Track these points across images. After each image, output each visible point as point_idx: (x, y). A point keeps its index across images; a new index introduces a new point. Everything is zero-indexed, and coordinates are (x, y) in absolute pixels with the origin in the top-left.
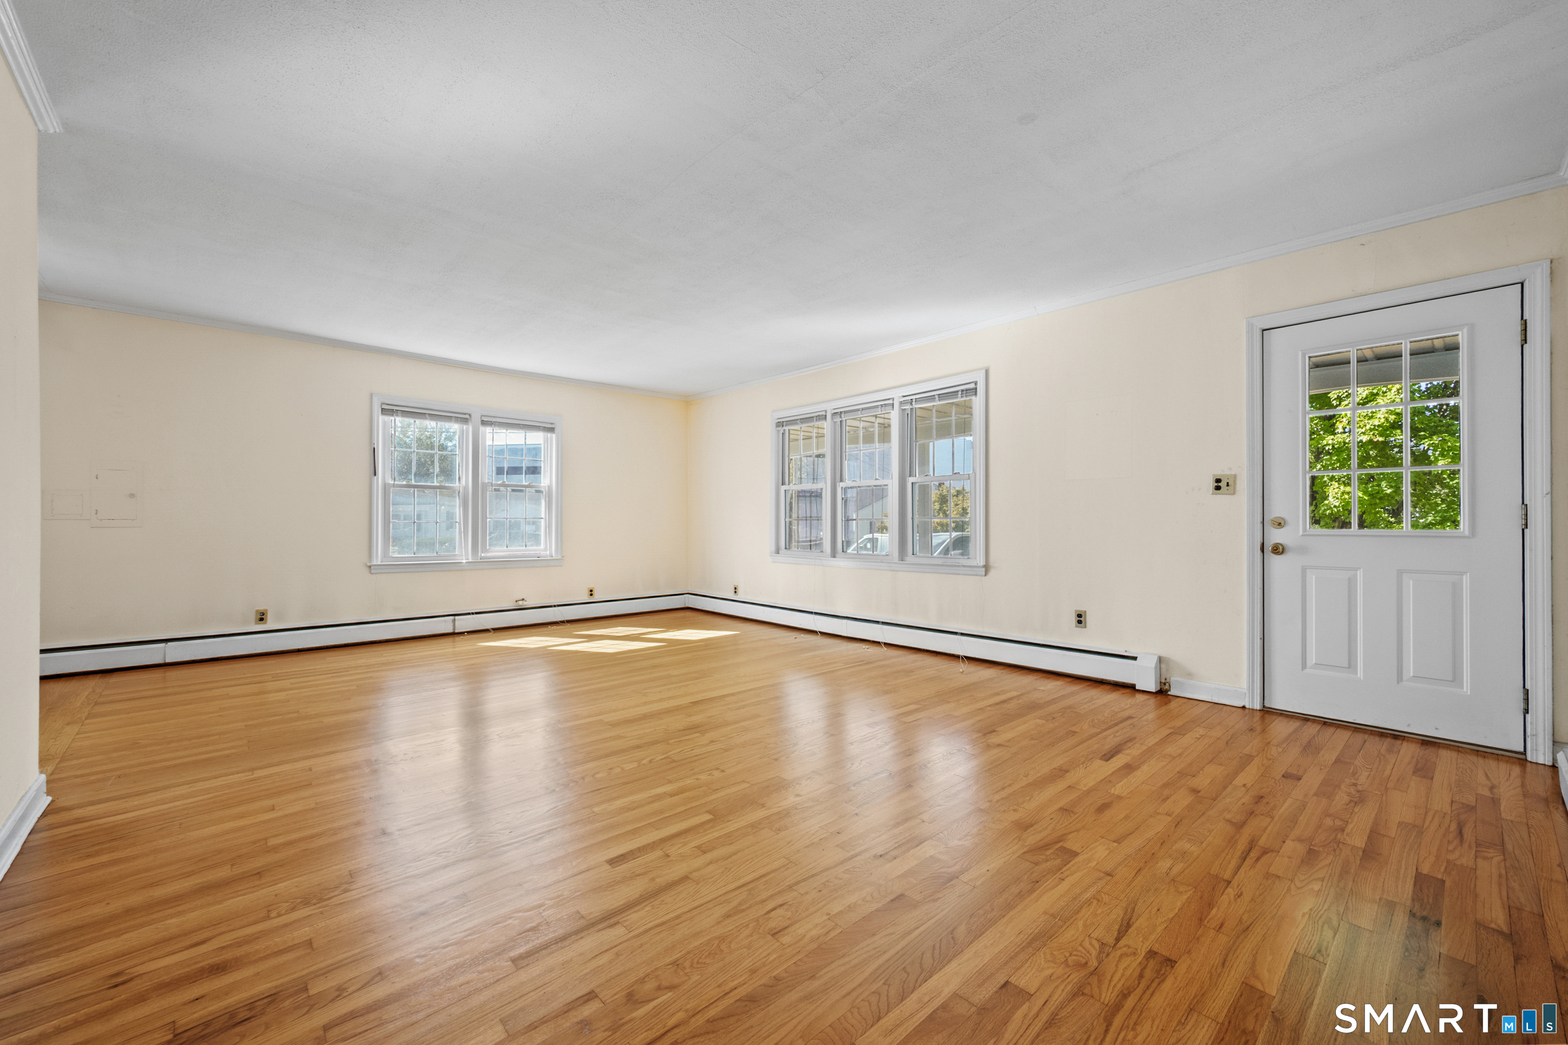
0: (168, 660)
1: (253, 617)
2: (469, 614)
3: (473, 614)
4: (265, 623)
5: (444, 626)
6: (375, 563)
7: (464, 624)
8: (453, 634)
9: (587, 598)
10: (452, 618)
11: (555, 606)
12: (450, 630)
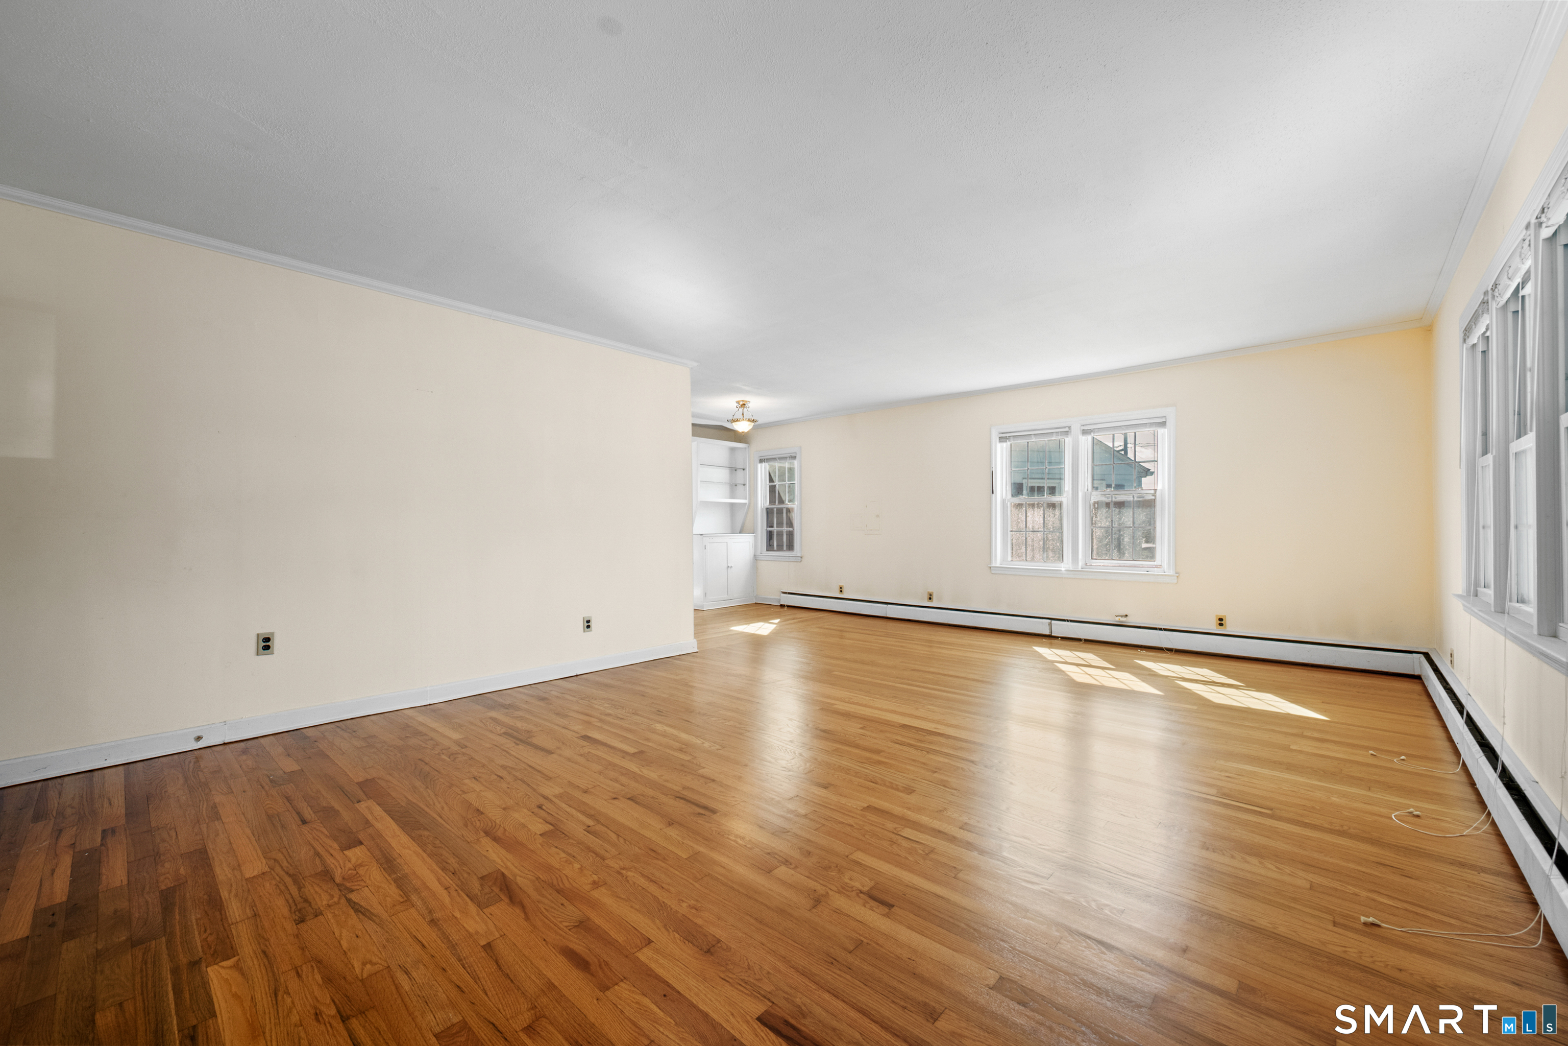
0: (888, 616)
1: (927, 597)
2: (1064, 620)
3: (1068, 621)
4: (932, 602)
5: (1041, 627)
6: (994, 565)
7: (1060, 629)
8: (1050, 637)
9: (1215, 628)
10: (1049, 621)
11: (1160, 629)
12: (1047, 633)
